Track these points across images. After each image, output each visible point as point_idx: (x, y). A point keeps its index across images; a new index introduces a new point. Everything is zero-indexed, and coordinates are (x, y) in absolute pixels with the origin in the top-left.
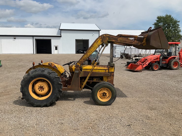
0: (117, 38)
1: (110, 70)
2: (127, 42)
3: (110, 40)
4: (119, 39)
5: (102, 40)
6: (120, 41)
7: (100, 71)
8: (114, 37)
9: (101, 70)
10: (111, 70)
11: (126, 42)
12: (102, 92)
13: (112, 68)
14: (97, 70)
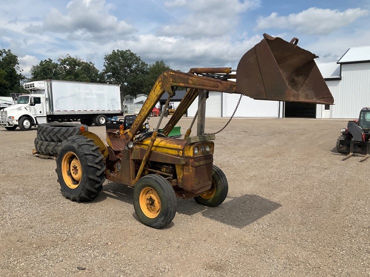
0: (187, 77)
1: (185, 153)
2: (207, 86)
3: (176, 82)
4: (191, 80)
5: (162, 84)
6: (192, 84)
7: (170, 151)
8: (182, 76)
9: (171, 149)
10: (188, 151)
11: (205, 86)
12: (148, 196)
13: (190, 148)
14: (165, 149)
